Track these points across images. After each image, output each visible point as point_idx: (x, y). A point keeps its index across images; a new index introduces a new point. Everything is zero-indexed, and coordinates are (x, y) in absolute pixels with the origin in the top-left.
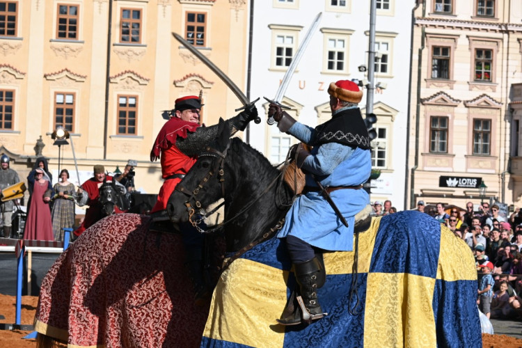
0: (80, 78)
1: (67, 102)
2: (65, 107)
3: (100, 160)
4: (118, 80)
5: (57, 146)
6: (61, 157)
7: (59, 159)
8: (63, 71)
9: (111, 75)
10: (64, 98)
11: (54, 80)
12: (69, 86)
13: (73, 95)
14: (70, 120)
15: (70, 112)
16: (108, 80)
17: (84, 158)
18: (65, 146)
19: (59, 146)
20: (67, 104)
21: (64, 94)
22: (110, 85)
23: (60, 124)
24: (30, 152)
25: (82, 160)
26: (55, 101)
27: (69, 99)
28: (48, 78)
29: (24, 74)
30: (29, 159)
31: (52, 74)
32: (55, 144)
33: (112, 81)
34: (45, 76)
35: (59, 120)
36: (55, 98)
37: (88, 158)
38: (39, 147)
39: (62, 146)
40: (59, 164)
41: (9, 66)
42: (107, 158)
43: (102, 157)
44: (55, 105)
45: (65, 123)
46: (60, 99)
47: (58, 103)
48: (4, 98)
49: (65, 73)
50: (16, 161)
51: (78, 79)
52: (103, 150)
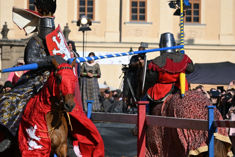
3: (116, 43)
5: (81, 32)
6: (85, 40)
7: (84, 42)
14: (91, 10)
15: (91, 3)
17: (103, 41)
18: (88, 32)
19: (83, 32)
23: (83, 13)
25: (102, 43)
32: (79, 30)
37: (106, 41)
38: (66, 32)
39: (85, 32)
40: (83, 47)
42: (122, 41)
43: (118, 41)
45: (86, 13)
52: (119, 34)
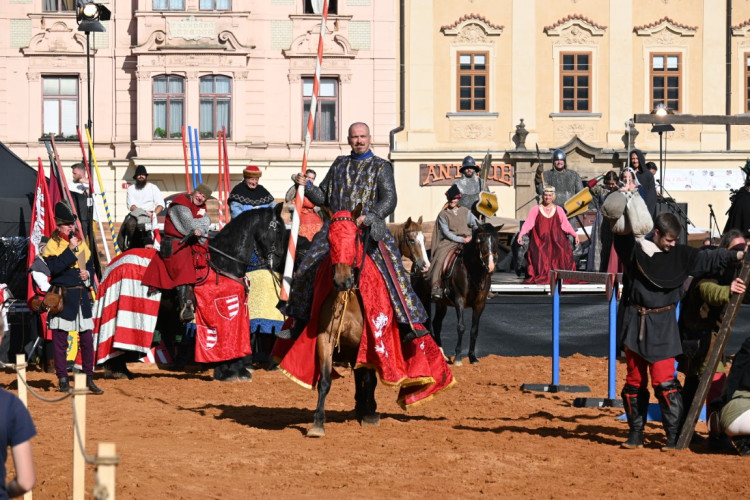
0: (688, 31)
1: (669, 66)
2: (666, 75)
3: (721, 152)
4: (744, 30)
5: (657, 134)
6: (663, 149)
7: (661, 152)
8: (661, 21)
9: (734, 24)
10: (665, 61)
11: (649, 35)
12: (672, 44)
13: (678, 56)
14: (675, 94)
15: (675, 81)
16: (730, 32)
17: (698, 149)
18: (670, 133)
19: (661, 134)
20: (670, 69)
21: (664, 56)
22: (733, 39)
23: (661, 100)
24: (617, 144)
25: (693, 152)
26: (651, 66)
27: (672, 63)
28: (640, 32)
29: (603, 28)
30: (616, 155)
31: (645, 26)
32: (653, 131)
33: (735, 32)
34: (635, 30)
35: (657, 95)
36: (651, 61)
37: (703, 150)
39: (664, 133)
41: (581, 18)
42: (732, 148)
43: (724, 148)
44: (651, 72)
45: (666, 100)
46: (658, 63)
47: (655, 70)
48: (576, 65)
49: (665, 24)
50: (597, 157)
51: (684, 32)
52: (725, 136)
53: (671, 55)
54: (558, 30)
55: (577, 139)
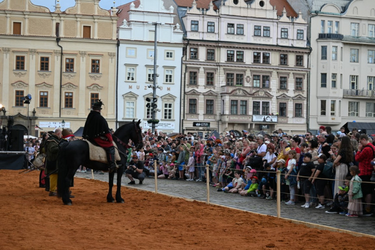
0: (51, 86)
2: (44, 97)
3: (58, 118)
4: (65, 86)
9: (62, 84)
10: (44, 94)
11: (39, 87)
12: (45, 89)
13: (47, 92)
17: (52, 117)
21: (44, 92)
22: (62, 89)
23: (42, 104)
24: (31, 114)
27: (46, 94)
29: (27, 85)
30: (30, 118)
31: (38, 84)
33: (62, 87)
34: (36, 85)
35: (41, 102)
36: (40, 93)
38: (34, 112)
41: (21, 81)
43: (59, 116)
44: (40, 96)
45: (44, 103)
46: (42, 94)
48: (20, 94)
49: (44, 84)
50: (24, 118)
51: (49, 86)
52: (59, 114)
53: (45, 92)
54: (15, 84)
55: (19, 113)
